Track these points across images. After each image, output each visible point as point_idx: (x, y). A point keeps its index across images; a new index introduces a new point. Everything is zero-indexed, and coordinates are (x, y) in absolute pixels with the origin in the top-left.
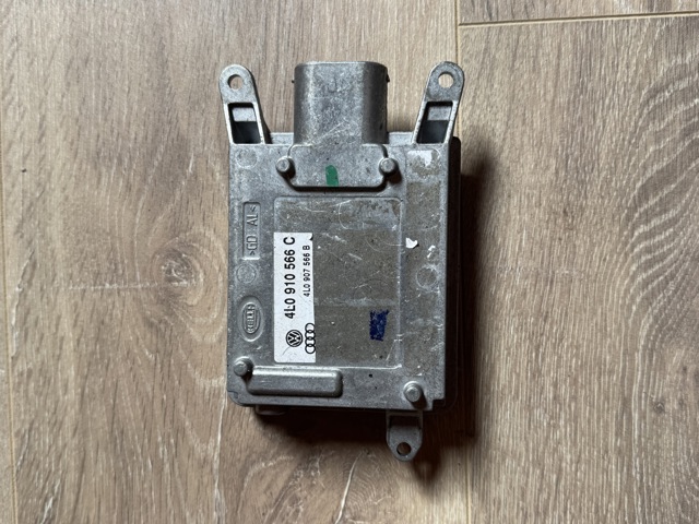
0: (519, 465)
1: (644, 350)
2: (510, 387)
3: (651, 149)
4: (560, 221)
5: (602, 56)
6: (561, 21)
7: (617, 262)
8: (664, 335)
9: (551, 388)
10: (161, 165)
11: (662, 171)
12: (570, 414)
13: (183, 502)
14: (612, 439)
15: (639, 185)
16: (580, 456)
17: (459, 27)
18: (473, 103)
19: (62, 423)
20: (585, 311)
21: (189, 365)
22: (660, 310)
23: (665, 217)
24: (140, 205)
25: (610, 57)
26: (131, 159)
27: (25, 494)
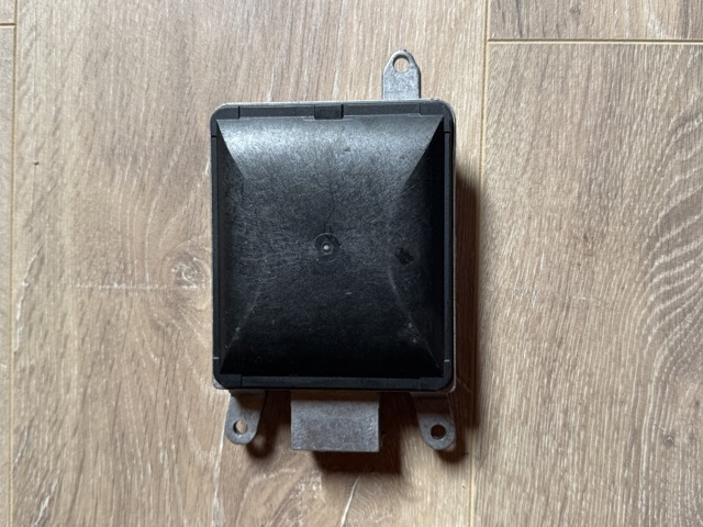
0: (524, 491)
1: (658, 382)
2: (520, 412)
3: (677, 178)
4: (580, 246)
5: (632, 81)
6: (593, 43)
7: (635, 291)
8: (679, 368)
9: (562, 416)
10: (176, 165)
11: (686, 201)
12: (579, 443)
13: (181, 509)
14: (619, 470)
15: (662, 214)
16: (586, 486)
17: (488, 43)
18: (498, 121)
19: (62, 422)
20: (600, 339)
21: (194, 371)
22: (676, 343)
23: (686, 249)
24: (154, 205)
25: (641, 82)
26: (146, 158)
27: (21, 492)
